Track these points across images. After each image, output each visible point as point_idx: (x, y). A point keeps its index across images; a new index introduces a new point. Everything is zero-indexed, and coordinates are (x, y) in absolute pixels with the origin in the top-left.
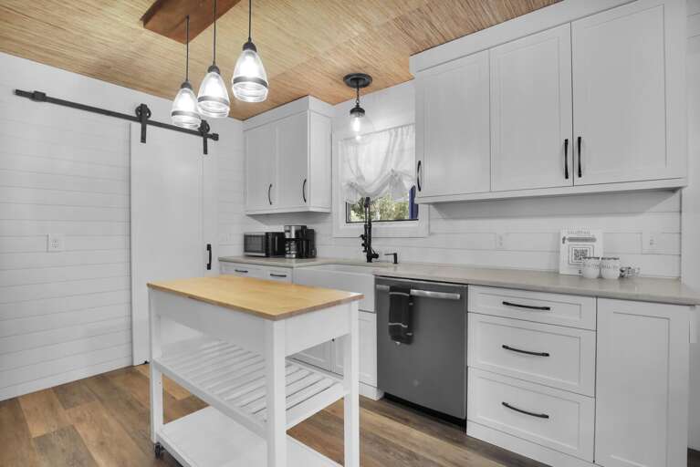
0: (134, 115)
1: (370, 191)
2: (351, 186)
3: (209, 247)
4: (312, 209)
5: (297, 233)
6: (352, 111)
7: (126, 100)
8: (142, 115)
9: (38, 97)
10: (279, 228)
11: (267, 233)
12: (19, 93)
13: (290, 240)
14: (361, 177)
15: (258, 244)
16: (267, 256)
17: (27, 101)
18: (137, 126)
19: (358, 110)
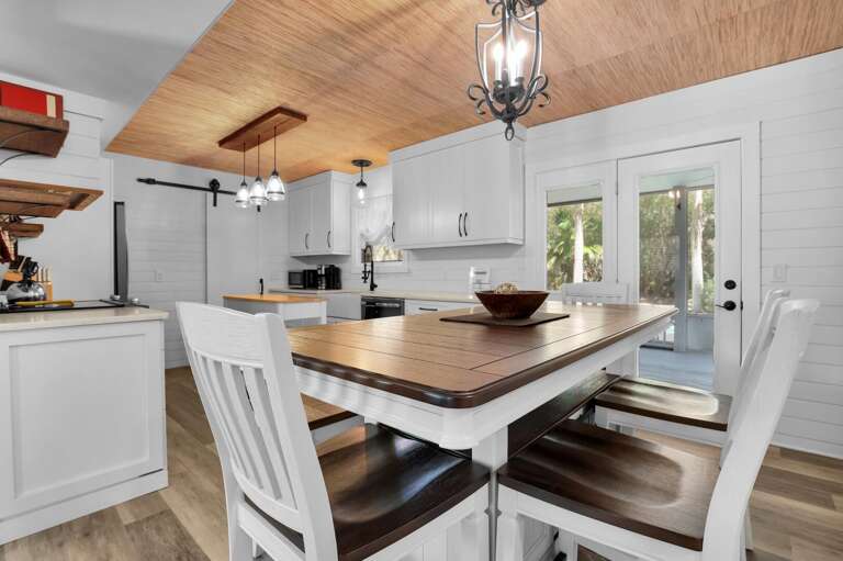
0: (208, 187)
1: (372, 240)
2: (362, 235)
3: (261, 281)
4: (334, 253)
5: (326, 270)
6: (358, 185)
7: (202, 177)
8: (214, 186)
9: (150, 181)
10: (314, 267)
11: (305, 271)
12: (140, 180)
13: (322, 275)
14: (367, 231)
15: (298, 279)
16: (305, 288)
17: (143, 184)
18: (210, 195)
19: (362, 184)
